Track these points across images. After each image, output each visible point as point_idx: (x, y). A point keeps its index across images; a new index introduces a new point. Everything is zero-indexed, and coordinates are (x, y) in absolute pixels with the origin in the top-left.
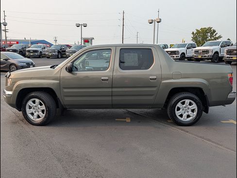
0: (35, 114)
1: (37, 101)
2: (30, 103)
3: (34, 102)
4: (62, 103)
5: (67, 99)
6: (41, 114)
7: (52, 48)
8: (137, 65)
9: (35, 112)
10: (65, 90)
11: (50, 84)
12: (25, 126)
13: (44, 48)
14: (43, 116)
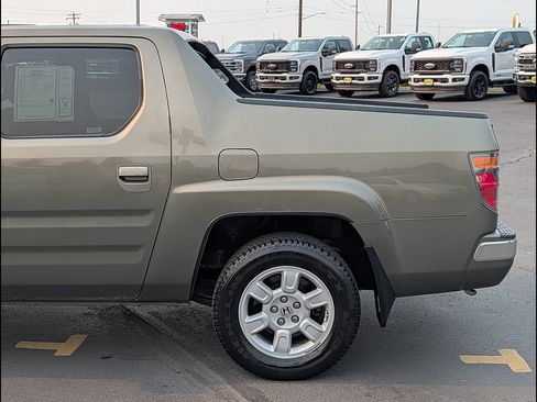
8: (67, 115)
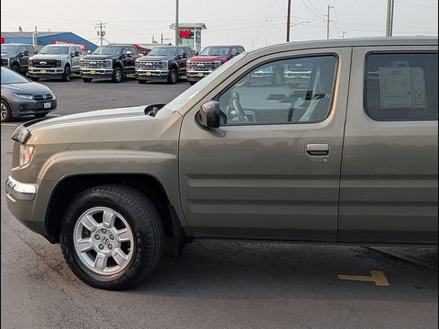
0: (102, 254)
1: (109, 214)
2: (86, 219)
3: (98, 217)
4: (183, 224)
5: (197, 209)
6: (117, 253)
7: (99, 53)
9: (101, 247)
10: (194, 183)
11: (150, 163)
12: (68, 288)
13: (77, 54)
14: (124, 260)
